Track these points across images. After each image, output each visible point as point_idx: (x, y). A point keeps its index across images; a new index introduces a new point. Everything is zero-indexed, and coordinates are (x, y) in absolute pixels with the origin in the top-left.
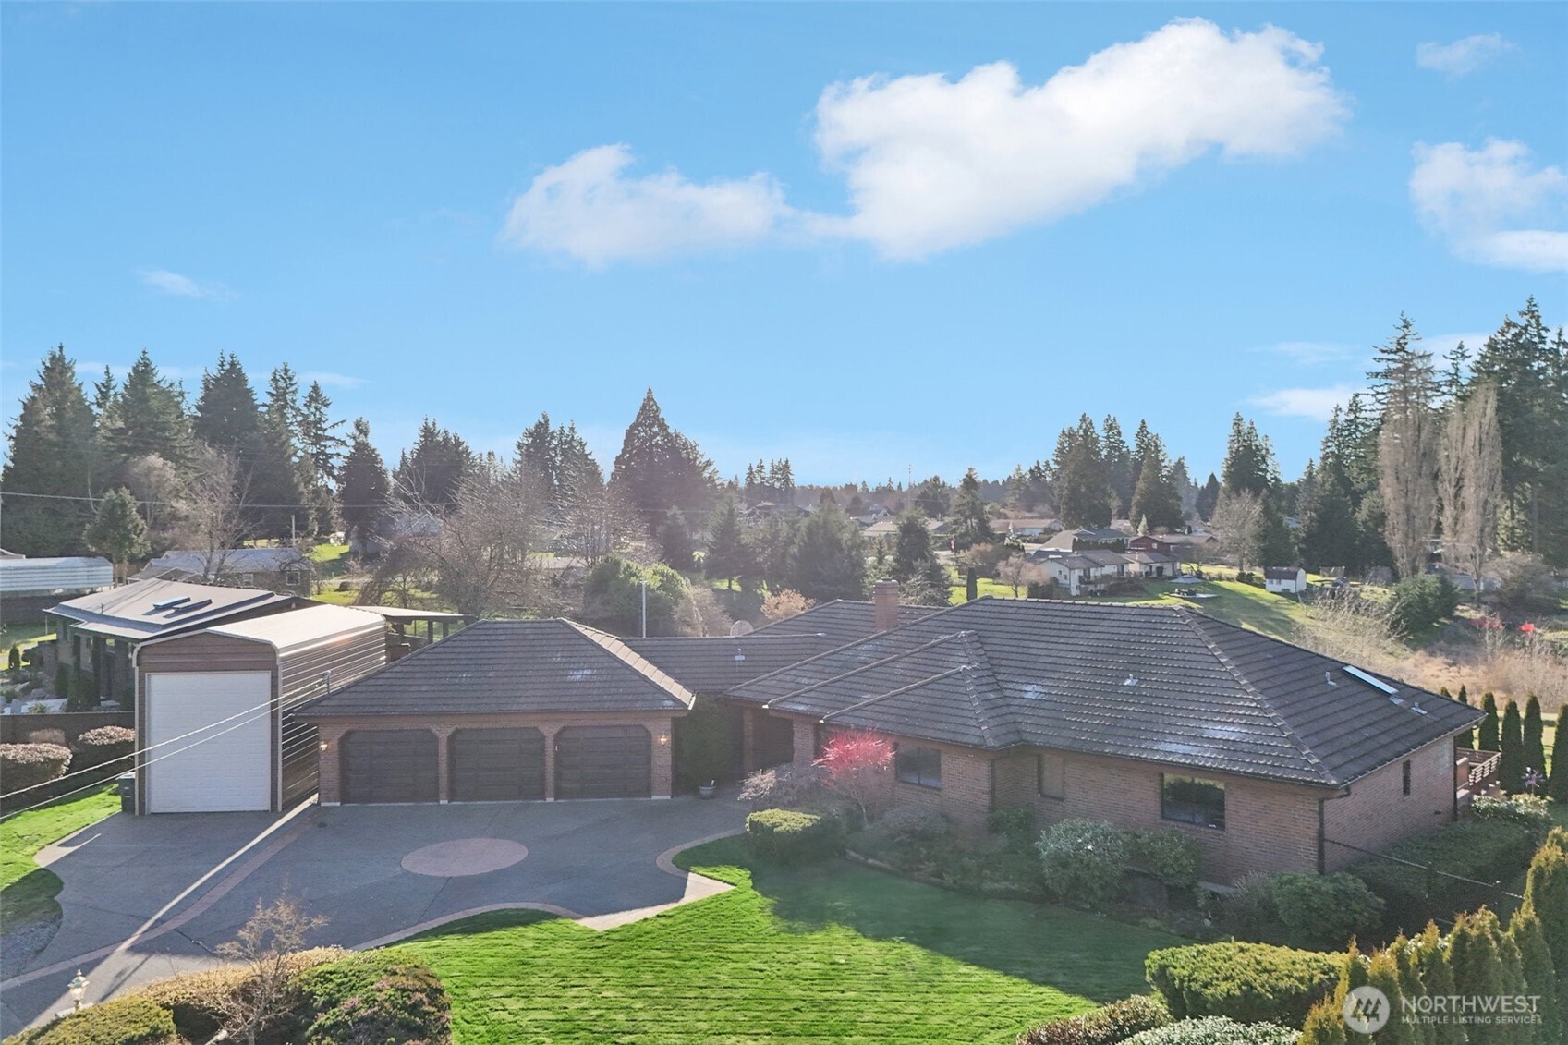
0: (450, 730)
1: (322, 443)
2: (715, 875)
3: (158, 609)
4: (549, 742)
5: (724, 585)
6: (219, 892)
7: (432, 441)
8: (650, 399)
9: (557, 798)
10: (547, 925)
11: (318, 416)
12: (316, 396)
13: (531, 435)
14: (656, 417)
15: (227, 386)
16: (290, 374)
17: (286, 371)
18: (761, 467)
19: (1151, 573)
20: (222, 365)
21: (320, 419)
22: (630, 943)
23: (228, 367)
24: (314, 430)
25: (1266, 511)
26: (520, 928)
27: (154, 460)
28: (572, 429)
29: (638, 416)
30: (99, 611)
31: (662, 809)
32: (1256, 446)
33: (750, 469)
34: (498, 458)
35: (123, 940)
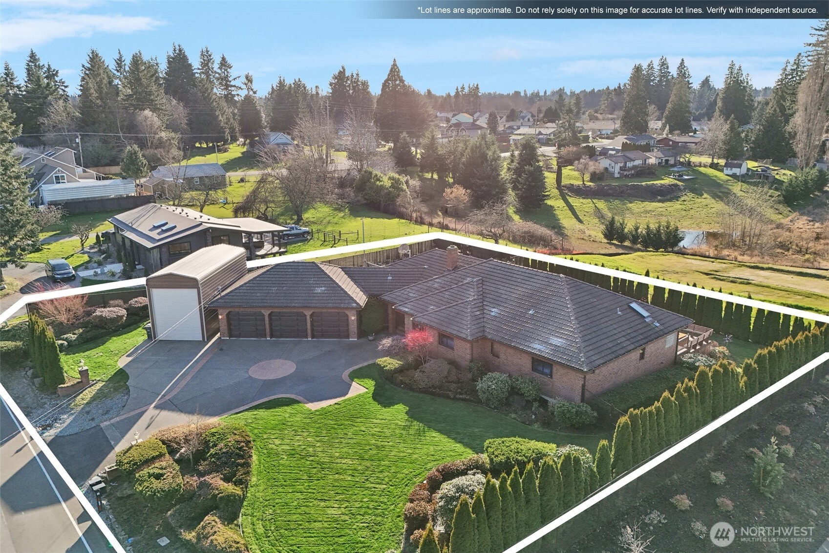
0: (269, 312)
1: (230, 89)
2: (362, 383)
3: (155, 228)
4: (308, 317)
5: (428, 176)
6: (184, 383)
7: (283, 90)
8: (395, 65)
9: (312, 338)
10: (296, 406)
11: (226, 74)
12: (224, 63)
13: (336, 78)
14: (398, 75)
15: (179, 61)
16: (209, 53)
17: (207, 52)
18: (463, 88)
19: (662, 162)
20: (175, 50)
21: (227, 75)
22: (322, 417)
23: (177, 52)
24: (225, 81)
25: (732, 129)
26: (286, 408)
27: (147, 113)
28: (358, 75)
29: (389, 75)
30: (130, 225)
31: (352, 346)
32: (741, 80)
33: (457, 89)
34: (320, 89)
35: (152, 403)
